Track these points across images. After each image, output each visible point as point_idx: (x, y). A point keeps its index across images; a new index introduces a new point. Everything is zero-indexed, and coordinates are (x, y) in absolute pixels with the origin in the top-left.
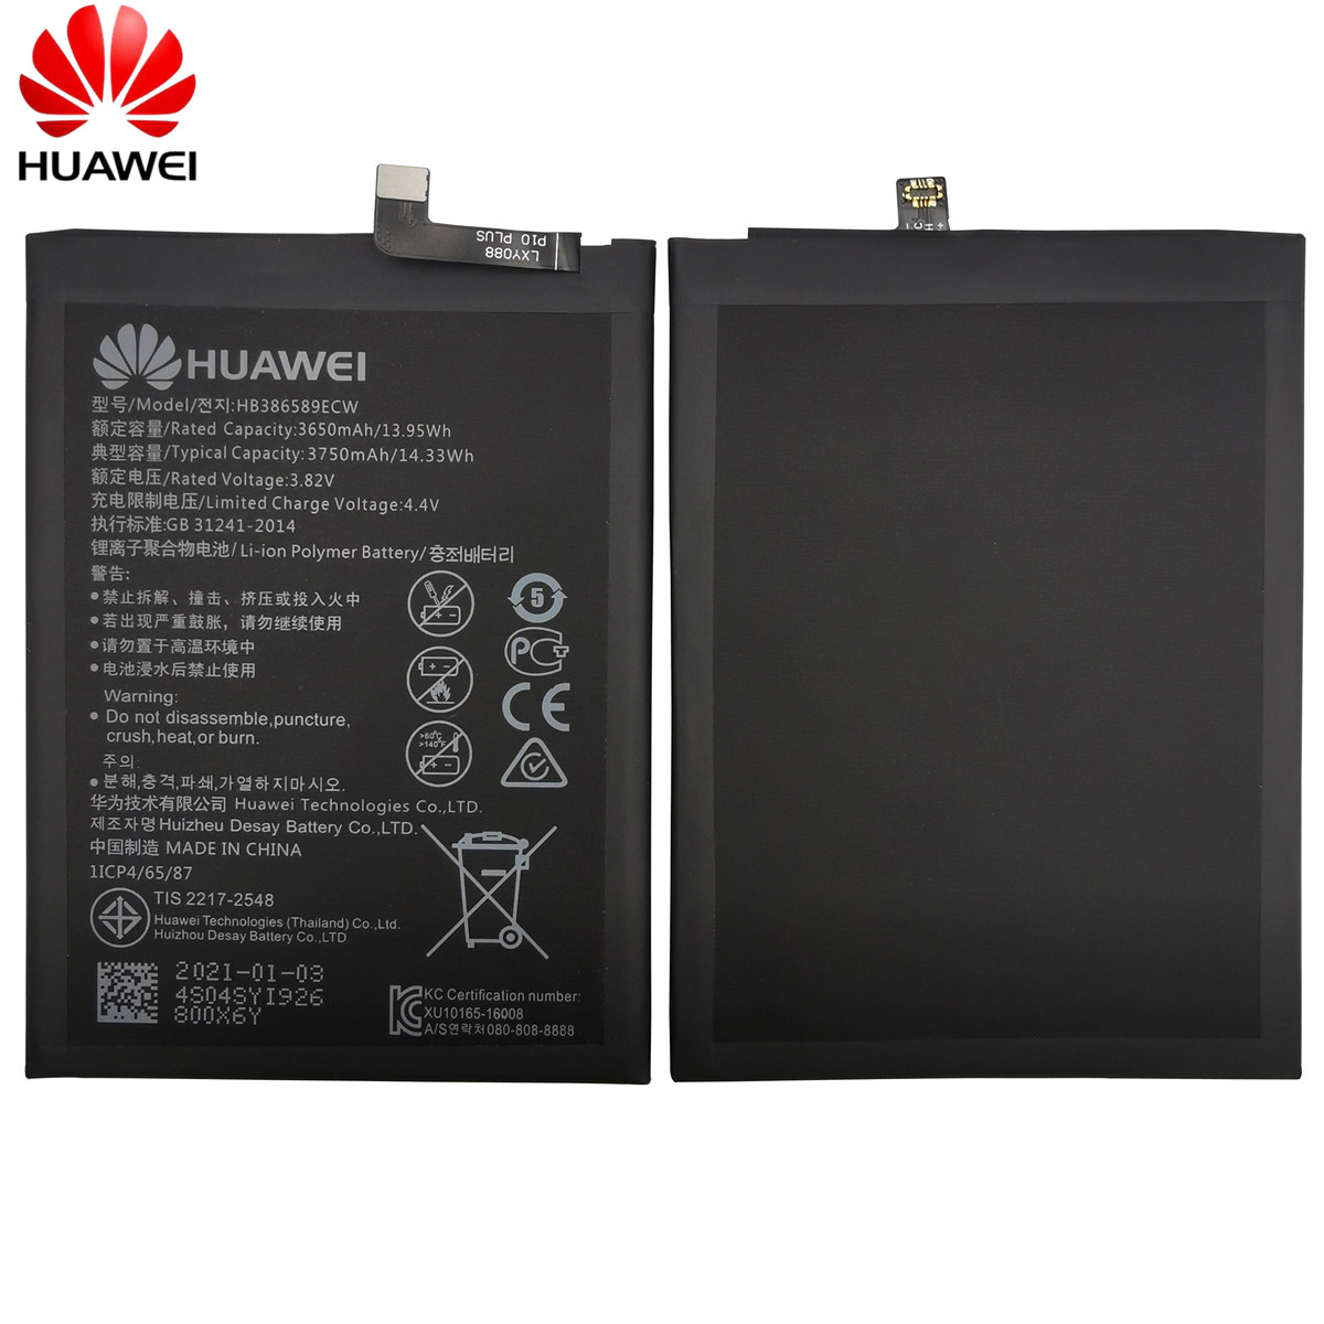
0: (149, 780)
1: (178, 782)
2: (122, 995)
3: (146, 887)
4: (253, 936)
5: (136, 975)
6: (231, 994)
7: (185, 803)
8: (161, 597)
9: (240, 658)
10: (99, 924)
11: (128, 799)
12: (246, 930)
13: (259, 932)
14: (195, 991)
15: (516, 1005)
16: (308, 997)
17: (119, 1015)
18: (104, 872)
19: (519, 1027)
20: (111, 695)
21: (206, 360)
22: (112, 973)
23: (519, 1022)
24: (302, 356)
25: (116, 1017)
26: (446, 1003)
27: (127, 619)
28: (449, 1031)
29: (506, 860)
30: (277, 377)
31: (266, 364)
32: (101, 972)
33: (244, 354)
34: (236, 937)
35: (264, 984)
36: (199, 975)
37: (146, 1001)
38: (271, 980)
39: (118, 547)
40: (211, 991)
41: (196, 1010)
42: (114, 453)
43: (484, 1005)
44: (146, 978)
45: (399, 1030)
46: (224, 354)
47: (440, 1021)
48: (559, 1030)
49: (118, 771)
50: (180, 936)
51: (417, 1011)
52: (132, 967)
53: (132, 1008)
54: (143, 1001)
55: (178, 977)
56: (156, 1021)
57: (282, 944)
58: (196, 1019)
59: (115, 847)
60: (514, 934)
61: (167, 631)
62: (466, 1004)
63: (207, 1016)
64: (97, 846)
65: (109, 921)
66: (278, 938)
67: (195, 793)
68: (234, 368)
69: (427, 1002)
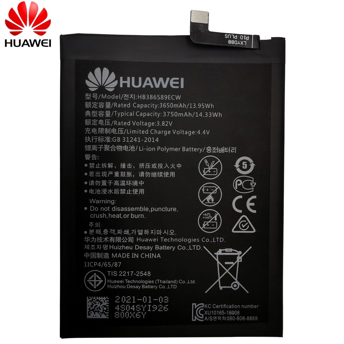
0: (106, 231)
1: (116, 232)
2: (96, 308)
3: (105, 270)
4: (143, 286)
5: (101, 301)
6: (135, 307)
7: (119, 239)
8: (110, 166)
9: (139, 187)
10: (87, 283)
11: (98, 238)
12: (141, 284)
13: (145, 285)
14: (122, 307)
15: (237, 309)
16: (163, 308)
17: (95, 315)
18: (89, 264)
19: (238, 318)
20: (92, 201)
21: (127, 80)
22: (92, 301)
23: (238, 315)
24: (161, 79)
25: (93, 316)
26: (212, 309)
27: (98, 174)
28: (213, 319)
29: (233, 258)
30: (152, 87)
31: (148, 82)
32: (88, 300)
33: (140, 79)
34: (137, 287)
35: (147, 303)
36: (124, 300)
37: (105, 310)
38: (150, 302)
39: (95, 148)
40: (128, 307)
41: (122, 314)
42: (93, 114)
43: (225, 310)
44: (104, 302)
45: (195, 319)
46: (133, 78)
47: (210, 316)
48: (252, 318)
49: (95, 228)
50: (117, 287)
51: (202, 312)
52: (99, 298)
53: (99, 313)
54: (103, 310)
55: (116, 302)
56: (108, 318)
57: (154, 289)
58: (122, 316)
59: (93, 255)
60: (236, 285)
61: (113, 178)
62: (220, 309)
63: (127, 315)
64: (87, 255)
65: (91, 282)
66: (152, 287)
67: (122, 236)
68: (137, 83)
69: (205, 309)
